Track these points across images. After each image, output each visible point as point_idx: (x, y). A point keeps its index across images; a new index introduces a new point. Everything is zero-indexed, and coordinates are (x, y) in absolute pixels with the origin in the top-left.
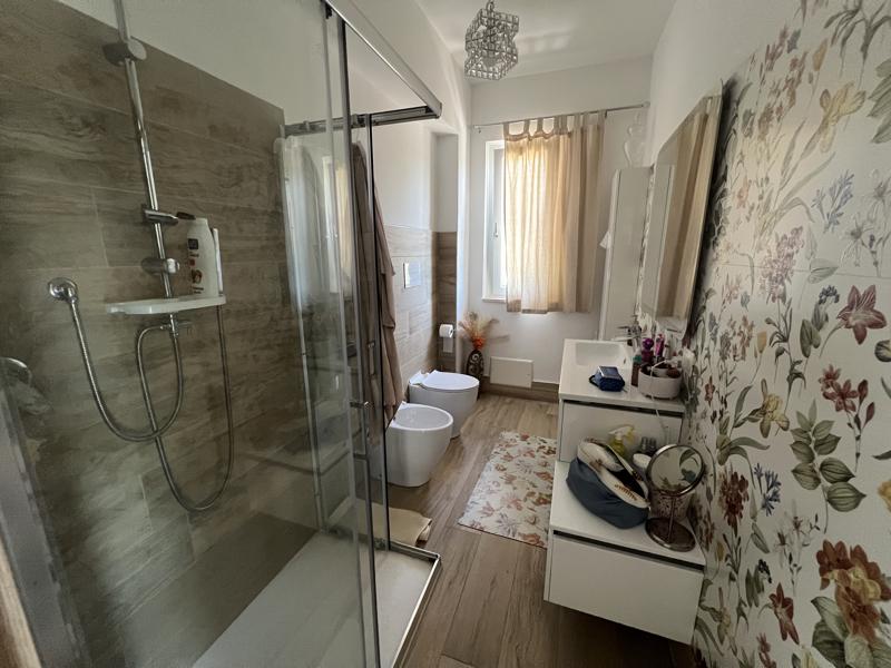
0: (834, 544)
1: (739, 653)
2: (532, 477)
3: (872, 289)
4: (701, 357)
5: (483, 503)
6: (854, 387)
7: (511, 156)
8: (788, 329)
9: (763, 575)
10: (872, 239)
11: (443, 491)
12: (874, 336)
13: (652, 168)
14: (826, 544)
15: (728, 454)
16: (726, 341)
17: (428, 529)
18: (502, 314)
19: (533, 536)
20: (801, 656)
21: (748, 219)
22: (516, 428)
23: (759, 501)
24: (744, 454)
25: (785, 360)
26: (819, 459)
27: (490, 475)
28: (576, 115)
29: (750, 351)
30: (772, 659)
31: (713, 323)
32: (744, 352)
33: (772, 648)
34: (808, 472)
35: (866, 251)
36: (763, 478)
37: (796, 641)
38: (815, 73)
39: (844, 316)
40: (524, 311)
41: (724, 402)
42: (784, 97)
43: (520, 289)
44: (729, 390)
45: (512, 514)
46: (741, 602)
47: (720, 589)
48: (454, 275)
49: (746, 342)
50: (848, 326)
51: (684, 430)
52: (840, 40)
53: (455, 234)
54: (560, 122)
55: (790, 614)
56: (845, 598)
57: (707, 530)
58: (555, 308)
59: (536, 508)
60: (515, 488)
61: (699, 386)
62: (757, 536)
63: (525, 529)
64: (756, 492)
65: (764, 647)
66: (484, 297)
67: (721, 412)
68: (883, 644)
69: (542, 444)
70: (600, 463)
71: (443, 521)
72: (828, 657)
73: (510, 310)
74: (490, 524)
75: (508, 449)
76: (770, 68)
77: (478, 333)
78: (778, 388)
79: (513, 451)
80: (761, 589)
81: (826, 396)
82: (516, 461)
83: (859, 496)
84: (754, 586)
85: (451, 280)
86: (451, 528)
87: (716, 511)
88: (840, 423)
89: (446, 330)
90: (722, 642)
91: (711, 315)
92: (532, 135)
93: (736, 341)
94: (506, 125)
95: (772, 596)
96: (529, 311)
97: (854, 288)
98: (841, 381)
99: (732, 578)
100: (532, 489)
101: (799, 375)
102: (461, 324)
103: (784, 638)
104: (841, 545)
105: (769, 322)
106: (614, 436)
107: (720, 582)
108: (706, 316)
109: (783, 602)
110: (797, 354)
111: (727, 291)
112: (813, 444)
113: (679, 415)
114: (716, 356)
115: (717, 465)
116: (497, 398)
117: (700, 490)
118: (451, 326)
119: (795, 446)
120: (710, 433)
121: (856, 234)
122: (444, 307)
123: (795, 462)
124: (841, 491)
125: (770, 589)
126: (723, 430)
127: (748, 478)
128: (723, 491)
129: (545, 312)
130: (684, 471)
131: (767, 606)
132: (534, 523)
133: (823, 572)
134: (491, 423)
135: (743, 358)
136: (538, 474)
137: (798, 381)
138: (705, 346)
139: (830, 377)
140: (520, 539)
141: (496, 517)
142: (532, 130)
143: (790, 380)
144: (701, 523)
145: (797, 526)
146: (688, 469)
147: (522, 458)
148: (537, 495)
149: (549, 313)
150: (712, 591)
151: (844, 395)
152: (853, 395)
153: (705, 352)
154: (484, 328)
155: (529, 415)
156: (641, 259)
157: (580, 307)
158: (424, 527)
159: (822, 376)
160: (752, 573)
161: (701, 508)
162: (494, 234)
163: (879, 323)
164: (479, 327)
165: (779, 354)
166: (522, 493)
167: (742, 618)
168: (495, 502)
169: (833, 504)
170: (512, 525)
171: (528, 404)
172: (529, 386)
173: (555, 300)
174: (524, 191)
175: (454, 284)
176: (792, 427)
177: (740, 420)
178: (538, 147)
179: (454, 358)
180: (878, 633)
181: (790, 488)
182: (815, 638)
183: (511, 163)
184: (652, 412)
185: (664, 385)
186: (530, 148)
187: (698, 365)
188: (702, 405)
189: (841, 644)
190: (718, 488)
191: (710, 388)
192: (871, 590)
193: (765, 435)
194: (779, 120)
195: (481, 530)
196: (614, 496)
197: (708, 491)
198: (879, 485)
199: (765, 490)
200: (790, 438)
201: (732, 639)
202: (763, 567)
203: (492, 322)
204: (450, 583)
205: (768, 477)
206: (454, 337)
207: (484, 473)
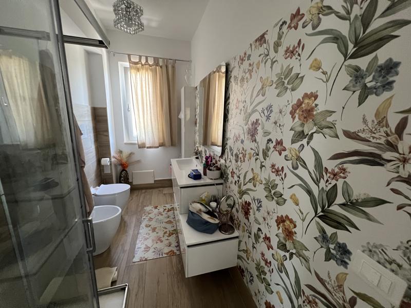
0: (280, 216)
1: (255, 261)
2: (164, 225)
3: (282, 140)
4: (228, 162)
5: (143, 246)
6: (280, 169)
7: (133, 72)
8: (258, 151)
9: (260, 232)
10: (280, 125)
11: (120, 248)
12: (284, 153)
13: (196, 88)
14: (278, 217)
15: (243, 195)
16: (237, 156)
17: (116, 273)
18: (136, 149)
19: (170, 252)
20: (274, 253)
21: (240, 114)
22: (151, 204)
23: (256, 208)
24: (248, 194)
25: (258, 161)
26: (273, 192)
27: (143, 231)
28: (164, 59)
29: (246, 159)
30: (266, 258)
31: (231, 150)
32: (244, 159)
33: (266, 255)
34: (270, 196)
35: (278, 128)
36: (256, 201)
37: (273, 249)
38: (257, 70)
39: (274, 147)
40: (148, 148)
41: (239, 177)
42: (248, 75)
43: (144, 137)
44: (240, 172)
45: (159, 246)
46: (253, 244)
47: (245, 242)
48: (107, 131)
49: (244, 156)
50: (276, 151)
51: (224, 189)
52: (264, 62)
53: (105, 109)
54: (156, 60)
55: (270, 242)
56: (285, 231)
57: (238, 223)
58: (162, 145)
59: (169, 238)
60: (157, 233)
61: (228, 172)
62: (256, 220)
63: (167, 250)
64: (254, 206)
65: (263, 255)
66: (125, 142)
67: (238, 181)
68: (296, 240)
69: (165, 208)
70: (200, 210)
71: (123, 265)
72: (282, 250)
73: (140, 147)
74: (150, 255)
75: (149, 215)
76: (242, 64)
77: (124, 160)
78: (257, 170)
79: (151, 216)
80: (259, 237)
81: (272, 172)
82: (154, 220)
83: (285, 200)
84: (257, 237)
85: (105, 134)
86: (130, 266)
87: (240, 216)
88: (277, 180)
89: (105, 161)
90: (248, 259)
91: (230, 146)
92: (143, 63)
93: (241, 156)
94: (129, 56)
95: (263, 238)
96: (150, 147)
97: (277, 139)
98: (276, 167)
99: (249, 237)
100: (165, 230)
101: (264, 166)
102: (114, 157)
103: (269, 249)
104: (282, 216)
105: (252, 149)
106: (202, 198)
107: (245, 239)
108: (228, 147)
109: (267, 239)
110: (262, 160)
111: (235, 138)
112: (270, 187)
113: (222, 184)
114: (234, 161)
115: (239, 200)
116: (137, 191)
117: (234, 210)
118: (108, 159)
119: (265, 189)
120: (235, 189)
121: (275, 123)
122: (102, 148)
123: (266, 194)
124: (280, 200)
125: (262, 236)
126: (240, 187)
127: (251, 202)
128: (242, 208)
129: (158, 147)
130: (228, 204)
131: (262, 242)
132: (170, 246)
133: (278, 225)
134: (138, 205)
135: (244, 161)
136: (166, 222)
137: (263, 168)
138: (229, 158)
139: (273, 166)
140: (166, 255)
141: (152, 250)
142: (143, 61)
143: (261, 168)
144: (236, 222)
145: (268, 214)
146: (229, 203)
147: (157, 217)
148: (168, 232)
149: (160, 148)
150: (243, 244)
151: (278, 172)
152: (280, 171)
153: (229, 160)
154: (127, 158)
155: (155, 196)
156: (196, 124)
157: (173, 144)
158: (114, 273)
159: (271, 166)
160: (256, 233)
161: (234, 216)
162: (127, 110)
163: (285, 150)
164: (124, 157)
165: (256, 159)
166: (161, 234)
167: (254, 249)
168: (149, 243)
169: (278, 204)
170: (159, 251)
171: (154, 191)
172: (153, 182)
173: (161, 141)
174: (142, 90)
175: (108, 136)
176: (263, 183)
177: (245, 183)
178: (147, 70)
179: (112, 175)
180: (294, 238)
181: (265, 202)
182: (278, 246)
183: (133, 75)
184: (213, 185)
185: (216, 174)
186: (143, 69)
187: (227, 165)
188: (230, 179)
189: (285, 245)
190: (240, 208)
191: (233, 173)
192: (291, 226)
193: (255, 187)
194: (247, 82)
195: (146, 260)
196: (207, 222)
197: (237, 209)
198: (290, 196)
199: (257, 205)
200: (263, 186)
201: (252, 257)
202: (259, 230)
203: (131, 154)
204: (136, 295)
205: (257, 200)
206: (111, 164)
207: (141, 231)
